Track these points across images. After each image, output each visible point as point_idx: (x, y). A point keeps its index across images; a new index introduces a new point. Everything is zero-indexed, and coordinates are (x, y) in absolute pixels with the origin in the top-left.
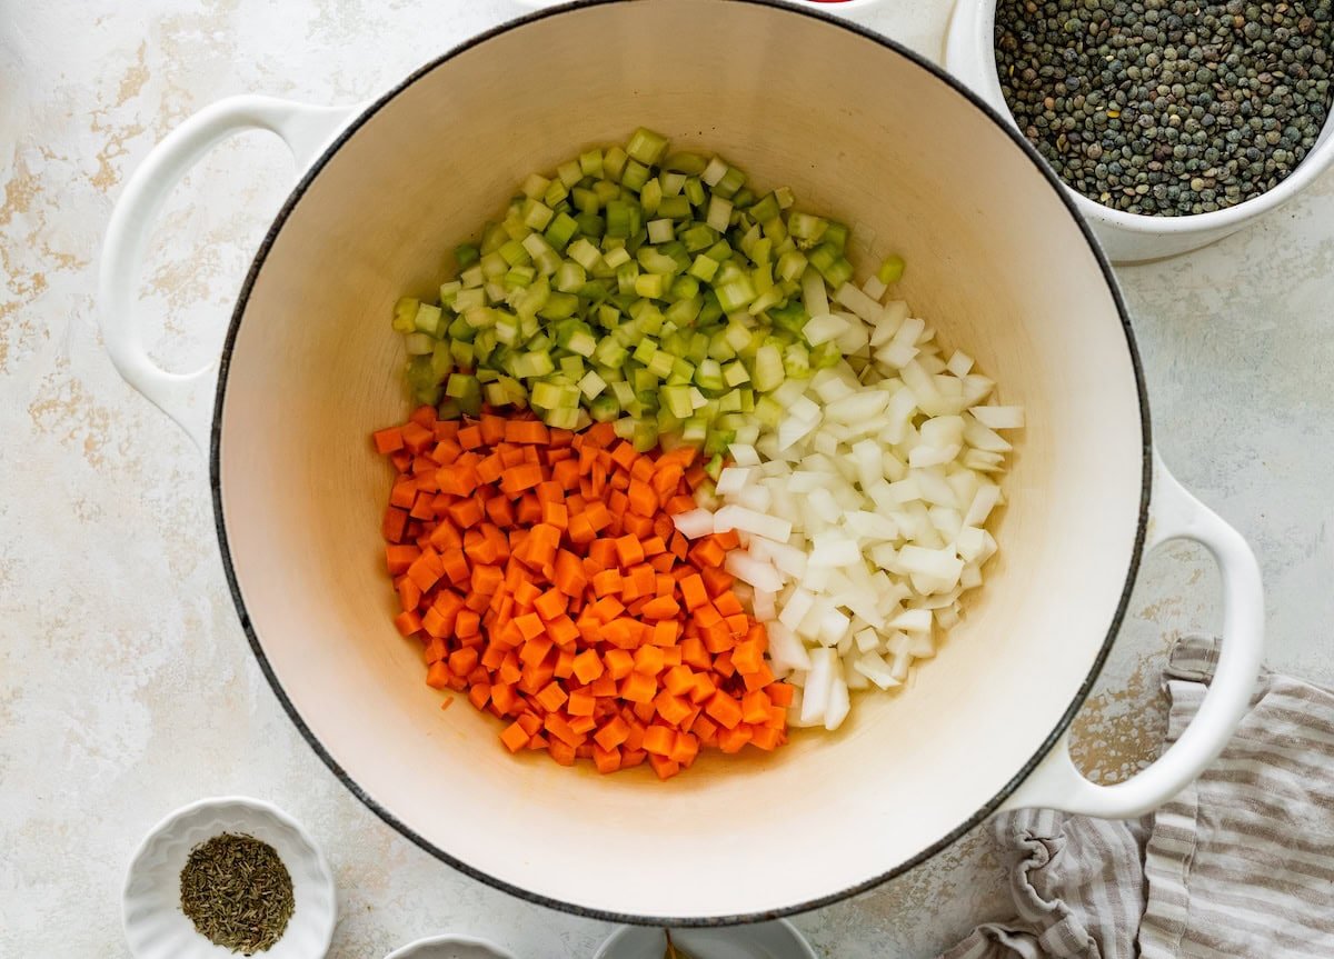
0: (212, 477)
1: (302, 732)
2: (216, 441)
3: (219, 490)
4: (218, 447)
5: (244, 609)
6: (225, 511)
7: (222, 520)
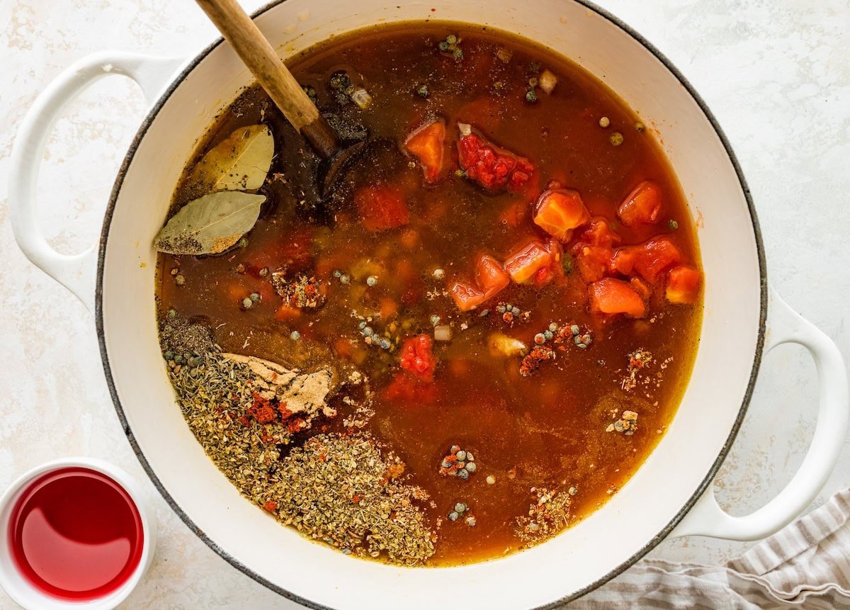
0: (98, 329)
1: (172, 507)
2: (99, 303)
3: (103, 338)
4: (101, 307)
5: (126, 421)
6: (108, 353)
7: (107, 359)
